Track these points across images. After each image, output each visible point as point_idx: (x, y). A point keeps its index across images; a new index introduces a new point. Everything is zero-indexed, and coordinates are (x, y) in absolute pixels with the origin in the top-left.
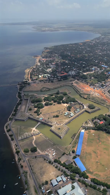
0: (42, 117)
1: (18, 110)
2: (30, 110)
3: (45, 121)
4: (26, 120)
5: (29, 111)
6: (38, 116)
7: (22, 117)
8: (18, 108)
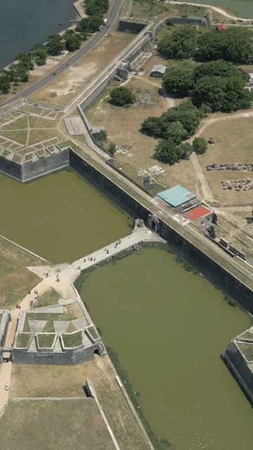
0: (191, 184)
1: (25, 80)
2: (121, 99)
3: (211, 234)
4: (32, 166)
5: (102, 109)
6: (157, 168)
7: (21, 137)
8: (37, 72)
